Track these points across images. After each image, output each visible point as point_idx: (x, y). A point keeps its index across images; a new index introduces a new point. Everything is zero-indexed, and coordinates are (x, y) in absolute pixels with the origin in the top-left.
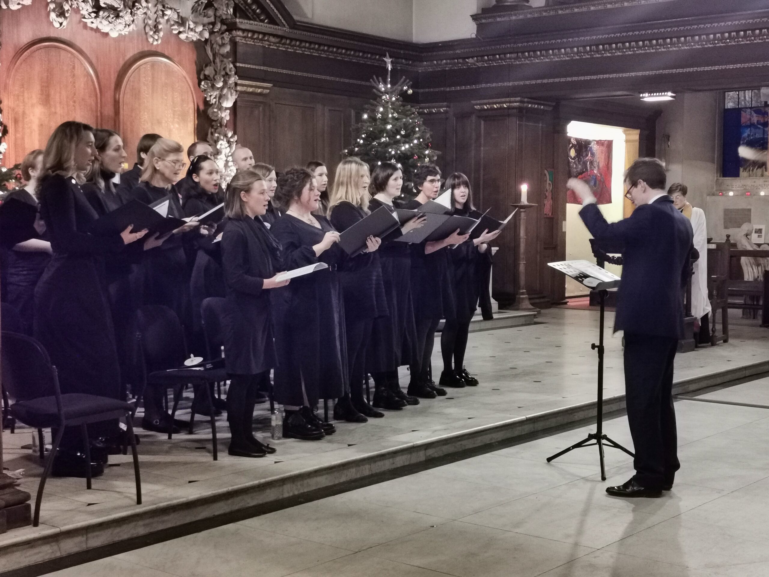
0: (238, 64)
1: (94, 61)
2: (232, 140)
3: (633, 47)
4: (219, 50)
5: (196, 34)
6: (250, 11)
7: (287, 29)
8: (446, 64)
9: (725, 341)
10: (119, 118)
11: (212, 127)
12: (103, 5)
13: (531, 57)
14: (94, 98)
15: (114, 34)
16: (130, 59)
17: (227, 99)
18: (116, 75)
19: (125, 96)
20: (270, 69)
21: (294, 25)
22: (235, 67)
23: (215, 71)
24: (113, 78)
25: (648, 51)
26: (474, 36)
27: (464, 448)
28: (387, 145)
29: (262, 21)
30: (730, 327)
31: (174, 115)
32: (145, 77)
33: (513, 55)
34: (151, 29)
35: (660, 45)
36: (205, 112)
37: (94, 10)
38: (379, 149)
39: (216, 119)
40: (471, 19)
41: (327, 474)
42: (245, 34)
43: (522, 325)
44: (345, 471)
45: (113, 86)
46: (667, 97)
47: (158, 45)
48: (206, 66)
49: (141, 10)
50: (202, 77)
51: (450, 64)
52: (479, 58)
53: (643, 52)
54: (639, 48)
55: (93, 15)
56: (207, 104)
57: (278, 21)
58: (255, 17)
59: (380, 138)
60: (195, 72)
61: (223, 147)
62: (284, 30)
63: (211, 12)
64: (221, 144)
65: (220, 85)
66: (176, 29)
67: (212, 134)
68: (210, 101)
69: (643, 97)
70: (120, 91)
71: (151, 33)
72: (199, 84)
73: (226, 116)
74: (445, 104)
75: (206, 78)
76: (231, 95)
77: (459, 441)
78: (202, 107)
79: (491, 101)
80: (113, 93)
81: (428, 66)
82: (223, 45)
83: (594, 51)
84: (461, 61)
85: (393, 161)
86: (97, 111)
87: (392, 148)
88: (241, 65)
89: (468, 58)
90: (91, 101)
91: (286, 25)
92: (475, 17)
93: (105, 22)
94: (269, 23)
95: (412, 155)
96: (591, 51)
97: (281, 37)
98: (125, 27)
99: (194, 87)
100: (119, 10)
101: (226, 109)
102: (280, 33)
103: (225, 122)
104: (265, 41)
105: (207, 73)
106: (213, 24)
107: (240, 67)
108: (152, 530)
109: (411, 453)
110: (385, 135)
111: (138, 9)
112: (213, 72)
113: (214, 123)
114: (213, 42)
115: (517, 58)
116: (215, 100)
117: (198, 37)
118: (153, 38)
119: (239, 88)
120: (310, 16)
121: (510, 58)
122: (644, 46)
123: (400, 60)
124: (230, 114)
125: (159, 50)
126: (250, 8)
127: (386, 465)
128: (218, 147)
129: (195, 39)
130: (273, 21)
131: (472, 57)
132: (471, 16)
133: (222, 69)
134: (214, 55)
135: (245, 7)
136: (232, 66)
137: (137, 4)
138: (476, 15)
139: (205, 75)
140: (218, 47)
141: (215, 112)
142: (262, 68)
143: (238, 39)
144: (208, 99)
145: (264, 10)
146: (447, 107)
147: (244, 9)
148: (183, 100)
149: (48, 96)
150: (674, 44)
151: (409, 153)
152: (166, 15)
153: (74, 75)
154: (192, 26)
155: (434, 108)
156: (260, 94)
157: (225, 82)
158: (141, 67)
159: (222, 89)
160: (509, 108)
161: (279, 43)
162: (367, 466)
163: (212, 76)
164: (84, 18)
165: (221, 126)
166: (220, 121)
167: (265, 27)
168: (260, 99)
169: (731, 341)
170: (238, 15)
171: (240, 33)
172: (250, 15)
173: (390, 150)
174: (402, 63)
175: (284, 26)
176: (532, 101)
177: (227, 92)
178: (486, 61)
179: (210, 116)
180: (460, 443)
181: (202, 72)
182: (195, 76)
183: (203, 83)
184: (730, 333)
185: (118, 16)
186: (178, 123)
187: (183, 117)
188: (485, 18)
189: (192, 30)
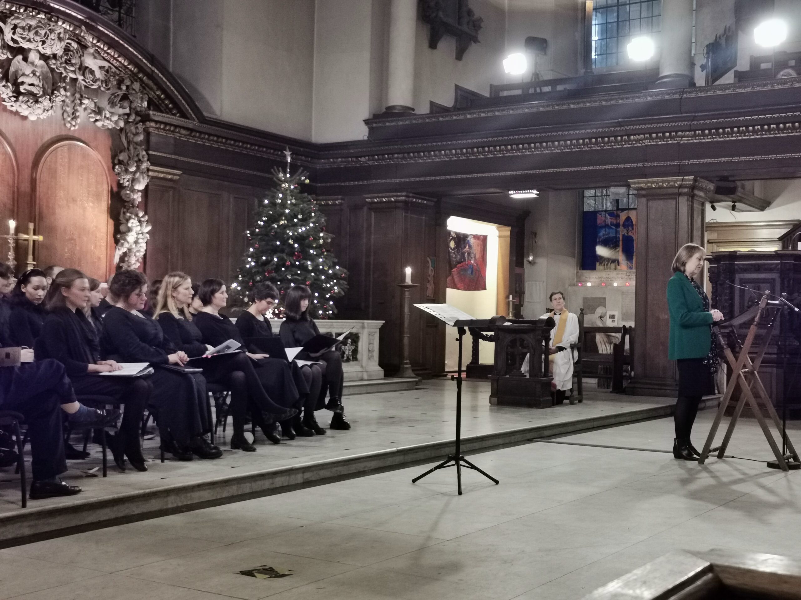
0: (150, 152)
1: (13, 141)
2: (142, 219)
3: (503, 151)
4: (133, 138)
5: (111, 123)
6: (163, 105)
7: (196, 123)
8: (342, 162)
9: (580, 401)
10: (35, 195)
11: (125, 207)
12: (23, 91)
13: (416, 157)
14: (12, 175)
15: (32, 118)
16: (48, 141)
17: (139, 182)
18: (34, 155)
19: (42, 174)
20: (180, 158)
21: (203, 120)
22: (148, 154)
23: (129, 157)
24: (31, 158)
25: (515, 154)
26: (366, 138)
27: (339, 474)
28: (285, 227)
29: (174, 115)
30: (584, 393)
31: (88, 194)
32: (62, 159)
33: (400, 156)
34: (69, 116)
35: (526, 149)
36: (118, 193)
37: (15, 95)
38: (278, 230)
39: (128, 200)
40: (363, 123)
41: (210, 489)
42: (158, 126)
43: (405, 390)
44: (227, 488)
45: (30, 165)
46: (532, 194)
47: (75, 131)
48: (121, 152)
49: (59, 97)
50: (116, 162)
51: (345, 162)
52: (371, 157)
53: (511, 154)
54: (508, 151)
55: (13, 99)
56: (120, 186)
57: (189, 116)
58: (168, 111)
59: (279, 221)
60: (110, 157)
61: (134, 225)
62: (193, 123)
63: (126, 104)
64: (132, 223)
65: (133, 169)
66: (92, 117)
67: (124, 213)
68: (123, 183)
69: (511, 194)
70: (37, 169)
71: (69, 119)
72: (114, 168)
73: (138, 198)
74: (340, 197)
75: (120, 163)
76: (143, 179)
77: (335, 467)
78: (115, 189)
79: (380, 195)
80: (30, 171)
81: (325, 163)
82: (137, 134)
83: (469, 153)
84: (354, 159)
85: (291, 242)
86: (14, 187)
87: (289, 230)
88: (153, 153)
89: (361, 157)
90: (9, 178)
91: (196, 119)
92: (367, 122)
93: (25, 106)
94: (180, 117)
95: (308, 237)
96: (467, 153)
97: (191, 130)
98: (44, 111)
99: (109, 170)
100: (38, 96)
101: (139, 191)
102: (190, 126)
103: (137, 203)
104: (177, 132)
105: (121, 158)
106: (128, 115)
107: (152, 154)
108: (38, 531)
109: (289, 475)
110: (284, 218)
111: (57, 96)
112: (127, 158)
113: (126, 204)
114: (127, 131)
115: (404, 158)
116: (128, 183)
117: (114, 126)
118: (71, 124)
119: (151, 173)
120: (218, 112)
121: (397, 158)
122: (512, 149)
123: (300, 157)
124: (142, 197)
125: (76, 135)
126: (163, 102)
127: (266, 484)
128: (130, 225)
129: (110, 127)
130: (184, 115)
131: (364, 156)
132: (364, 121)
133: (135, 155)
134: (129, 143)
135: (158, 101)
136: (144, 153)
137: (56, 92)
138: (368, 120)
139: (119, 160)
140: (132, 136)
141: (128, 194)
142: (173, 157)
143: (151, 130)
144: (121, 182)
145: (176, 105)
146: (342, 199)
147: (157, 103)
148: (97, 182)
150: (538, 148)
151: (305, 235)
152: (84, 104)
154: (108, 115)
155: (329, 200)
156: (171, 180)
157: (138, 167)
158: (59, 149)
159: (134, 173)
160: (396, 201)
161: (189, 135)
162: (248, 485)
163: (125, 161)
164: (5, 101)
165: (133, 206)
166: (132, 202)
167: (176, 120)
168: (170, 184)
169: (584, 401)
170: (152, 108)
171: (153, 124)
172: (163, 109)
173: (288, 231)
174: (301, 160)
175: (194, 120)
176: (417, 196)
177: (139, 176)
178: (376, 160)
179: (123, 197)
180: (336, 469)
181: (117, 158)
182: (110, 161)
183: (117, 167)
184: (584, 397)
185: (37, 102)
186: (93, 203)
187: (97, 196)
188: (376, 123)
189: (108, 119)
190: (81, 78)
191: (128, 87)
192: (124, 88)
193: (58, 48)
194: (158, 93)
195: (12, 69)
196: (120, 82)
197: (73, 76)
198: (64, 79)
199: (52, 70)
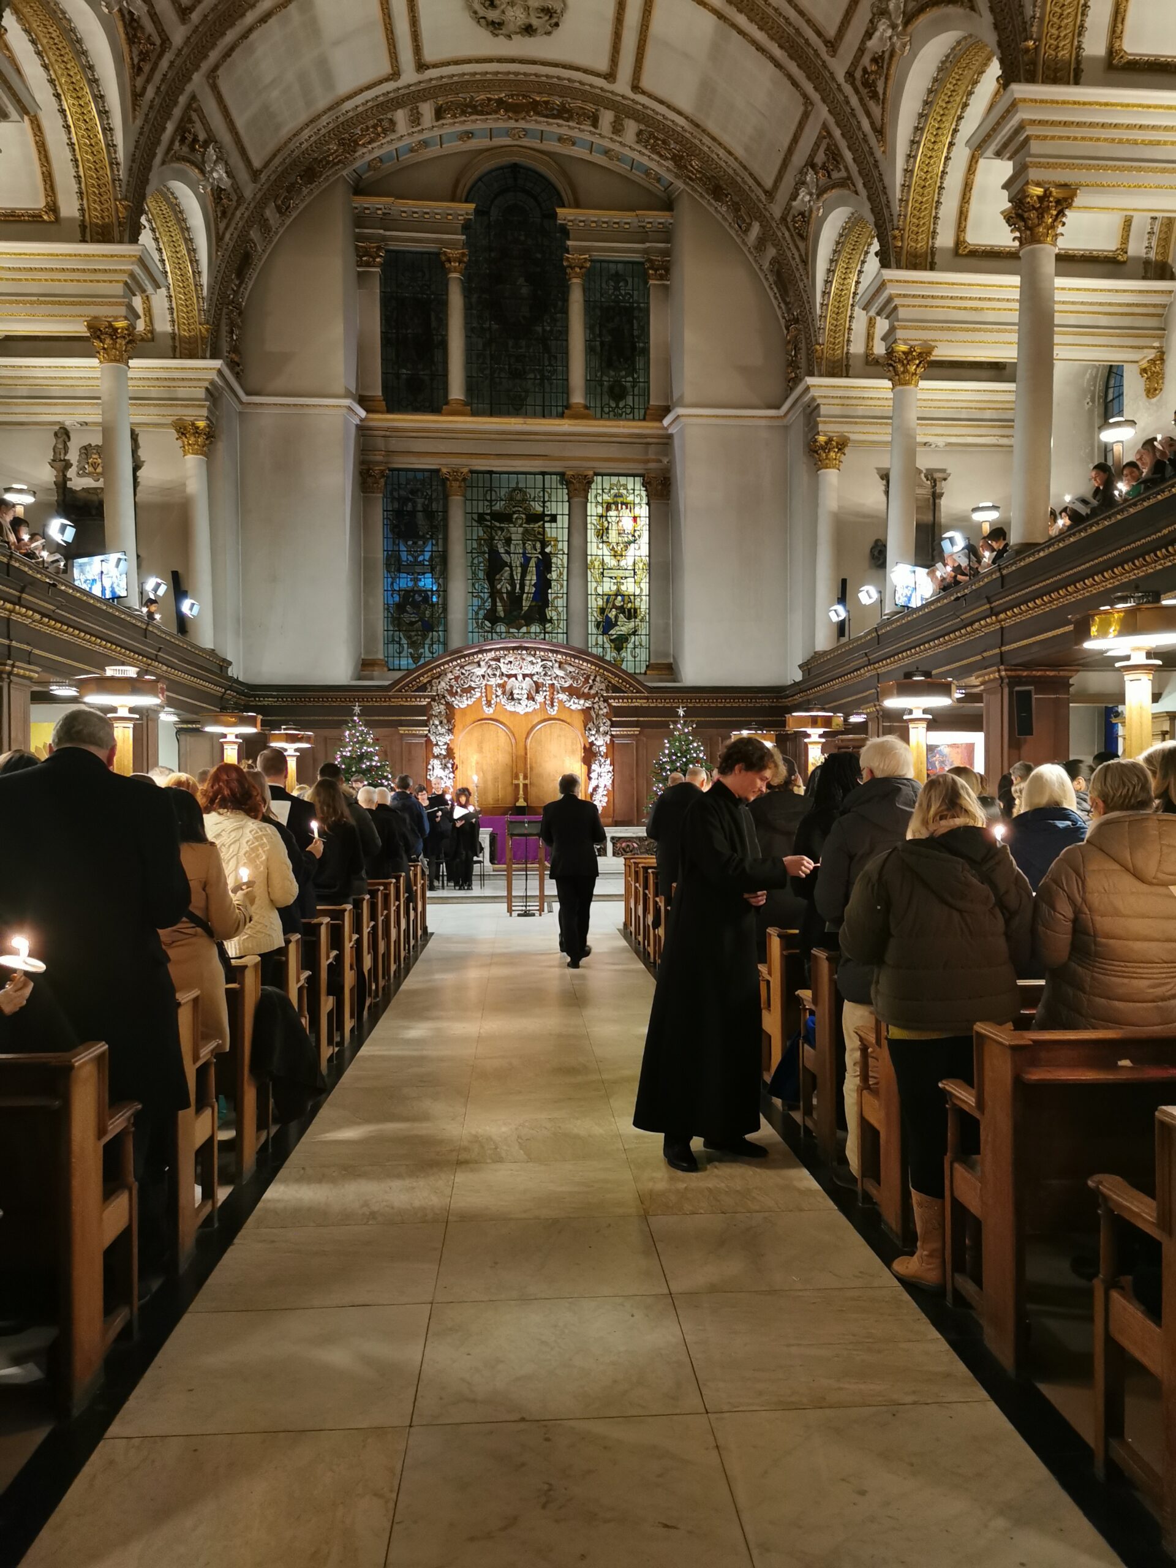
1: (511, 727)
2: (603, 763)
4: (598, 712)
5: (579, 705)
7: (647, 694)
10: (527, 757)
11: (593, 756)
12: (515, 698)
14: (511, 747)
15: (522, 713)
16: (534, 724)
17: (600, 740)
18: (526, 733)
19: (531, 744)
20: (639, 719)
21: (652, 691)
22: (610, 721)
24: (524, 734)
26: (801, 679)
31: (565, 752)
32: (544, 733)
34: (548, 706)
37: (509, 701)
40: (798, 668)
42: (617, 701)
45: (523, 739)
47: (554, 714)
48: (587, 722)
49: (541, 697)
50: (586, 729)
57: (641, 691)
58: (629, 691)
60: (581, 726)
63: (592, 691)
64: (595, 766)
66: (568, 704)
68: (591, 742)
70: (528, 741)
71: (549, 709)
72: (585, 734)
73: (603, 749)
76: (604, 737)
78: (588, 746)
80: (522, 743)
82: (600, 709)
86: (512, 754)
88: (617, 719)
90: (509, 749)
92: (800, 666)
94: (636, 692)
97: (647, 698)
99: (582, 736)
101: (601, 745)
102: (645, 696)
103: (602, 753)
106: (594, 698)
107: (615, 720)
111: (539, 697)
113: (594, 753)
114: (593, 708)
117: (583, 707)
118: (551, 711)
119: (613, 733)
124: (605, 748)
125: (556, 717)
126: (622, 685)
129: (580, 708)
130: (638, 690)
133: (600, 723)
134: (595, 715)
136: (607, 720)
137: (538, 694)
139: (589, 728)
141: (595, 748)
142: (633, 719)
143: (614, 704)
145: (631, 685)
147: (619, 686)
148: (572, 743)
149: (482, 748)
152: (559, 698)
153: (497, 737)
156: (633, 735)
158: (542, 727)
161: (648, 702)
163: (592, 728)
164: (505, 706)
165: (599, 755)
166: (598, 753)
168: (631, 738)
171: (614, 700)
172: (625, 691)
175: (645, 692)
179: (592, 749)
181: (586, 726)
182: (583, 729)
183: (587, 732)
186: (569, 757)
187: (573, 752)
188: (807, 666)
189: (576, 703)
190: (555, 682)
191: (594, 680)
192: (590, 681)
193: (538, 668)
194: (617, 679)
195: (508, 688)
196: (589, 677)
197: (550, 682)
198: (543, 685)
199: (535, 682)
